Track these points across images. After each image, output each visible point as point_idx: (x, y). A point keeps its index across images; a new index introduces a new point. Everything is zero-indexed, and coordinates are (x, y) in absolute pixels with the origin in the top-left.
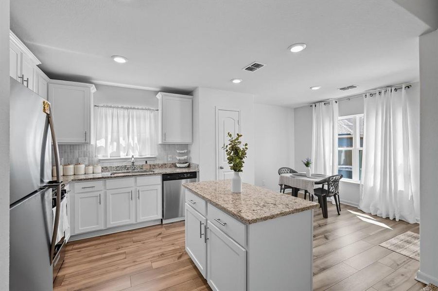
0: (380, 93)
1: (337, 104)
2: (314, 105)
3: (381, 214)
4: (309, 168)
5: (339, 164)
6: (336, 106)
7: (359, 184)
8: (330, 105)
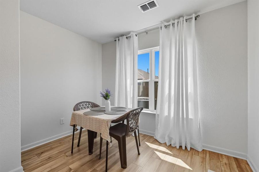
0: (173, 24)
1: (137, 37)
2: (117, 39)
3: (175, 144)
4: (109, 101)
5: (139, 96)
6: (136, 39)
7: (155, 114)
8: (131, 38)
